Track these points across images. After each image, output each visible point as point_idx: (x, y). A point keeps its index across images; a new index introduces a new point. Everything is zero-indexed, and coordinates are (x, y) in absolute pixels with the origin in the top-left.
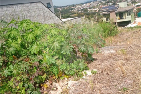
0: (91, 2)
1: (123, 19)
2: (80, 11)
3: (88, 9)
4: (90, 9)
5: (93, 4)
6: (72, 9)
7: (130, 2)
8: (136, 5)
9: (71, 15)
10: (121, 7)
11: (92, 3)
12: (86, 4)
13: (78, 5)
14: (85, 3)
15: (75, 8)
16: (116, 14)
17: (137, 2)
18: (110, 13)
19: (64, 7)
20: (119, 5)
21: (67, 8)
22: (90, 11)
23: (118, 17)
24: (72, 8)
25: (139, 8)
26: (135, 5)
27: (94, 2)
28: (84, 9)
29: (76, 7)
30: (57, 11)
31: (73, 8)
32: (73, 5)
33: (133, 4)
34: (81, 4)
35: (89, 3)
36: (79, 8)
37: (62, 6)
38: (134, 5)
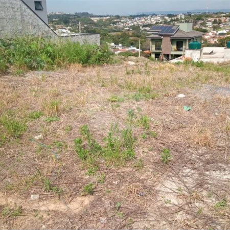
0: (147, 16)
1: (182, 50)
2: (128, 28)
3: (141, 28)
4: (145, 28)
5: (151, 20)
6: (114, 23)
7: (209, 25)
8: (219, 32)
9: (111, 33)
10: (181, 31)
11: (149, 17)
12: (139, 18)
13: (125, 17)
14: (138, 16)
15: (120, 22)
16: (172, 41)
17: (221, 28)
18: (162, 38)
19: (102, 18)
20: (179, 26)
21: (106, 20)
22: (143, 31)
23: (175, 47)
24: (115, 20)
25: (222, 37)
26: (217, 32)
27: (152, 17)
28: (134, 25)
29: (122, 21)
30: (89, 22)
31: (117, 22)
32: (118, 17)
33: (214, 30)
34: (131, 16)
35: (144, 17)
36: (126, 22)
37: (99, 15)
38: (215, 32)
